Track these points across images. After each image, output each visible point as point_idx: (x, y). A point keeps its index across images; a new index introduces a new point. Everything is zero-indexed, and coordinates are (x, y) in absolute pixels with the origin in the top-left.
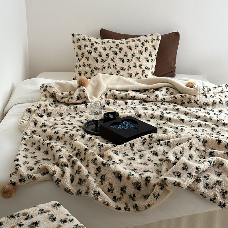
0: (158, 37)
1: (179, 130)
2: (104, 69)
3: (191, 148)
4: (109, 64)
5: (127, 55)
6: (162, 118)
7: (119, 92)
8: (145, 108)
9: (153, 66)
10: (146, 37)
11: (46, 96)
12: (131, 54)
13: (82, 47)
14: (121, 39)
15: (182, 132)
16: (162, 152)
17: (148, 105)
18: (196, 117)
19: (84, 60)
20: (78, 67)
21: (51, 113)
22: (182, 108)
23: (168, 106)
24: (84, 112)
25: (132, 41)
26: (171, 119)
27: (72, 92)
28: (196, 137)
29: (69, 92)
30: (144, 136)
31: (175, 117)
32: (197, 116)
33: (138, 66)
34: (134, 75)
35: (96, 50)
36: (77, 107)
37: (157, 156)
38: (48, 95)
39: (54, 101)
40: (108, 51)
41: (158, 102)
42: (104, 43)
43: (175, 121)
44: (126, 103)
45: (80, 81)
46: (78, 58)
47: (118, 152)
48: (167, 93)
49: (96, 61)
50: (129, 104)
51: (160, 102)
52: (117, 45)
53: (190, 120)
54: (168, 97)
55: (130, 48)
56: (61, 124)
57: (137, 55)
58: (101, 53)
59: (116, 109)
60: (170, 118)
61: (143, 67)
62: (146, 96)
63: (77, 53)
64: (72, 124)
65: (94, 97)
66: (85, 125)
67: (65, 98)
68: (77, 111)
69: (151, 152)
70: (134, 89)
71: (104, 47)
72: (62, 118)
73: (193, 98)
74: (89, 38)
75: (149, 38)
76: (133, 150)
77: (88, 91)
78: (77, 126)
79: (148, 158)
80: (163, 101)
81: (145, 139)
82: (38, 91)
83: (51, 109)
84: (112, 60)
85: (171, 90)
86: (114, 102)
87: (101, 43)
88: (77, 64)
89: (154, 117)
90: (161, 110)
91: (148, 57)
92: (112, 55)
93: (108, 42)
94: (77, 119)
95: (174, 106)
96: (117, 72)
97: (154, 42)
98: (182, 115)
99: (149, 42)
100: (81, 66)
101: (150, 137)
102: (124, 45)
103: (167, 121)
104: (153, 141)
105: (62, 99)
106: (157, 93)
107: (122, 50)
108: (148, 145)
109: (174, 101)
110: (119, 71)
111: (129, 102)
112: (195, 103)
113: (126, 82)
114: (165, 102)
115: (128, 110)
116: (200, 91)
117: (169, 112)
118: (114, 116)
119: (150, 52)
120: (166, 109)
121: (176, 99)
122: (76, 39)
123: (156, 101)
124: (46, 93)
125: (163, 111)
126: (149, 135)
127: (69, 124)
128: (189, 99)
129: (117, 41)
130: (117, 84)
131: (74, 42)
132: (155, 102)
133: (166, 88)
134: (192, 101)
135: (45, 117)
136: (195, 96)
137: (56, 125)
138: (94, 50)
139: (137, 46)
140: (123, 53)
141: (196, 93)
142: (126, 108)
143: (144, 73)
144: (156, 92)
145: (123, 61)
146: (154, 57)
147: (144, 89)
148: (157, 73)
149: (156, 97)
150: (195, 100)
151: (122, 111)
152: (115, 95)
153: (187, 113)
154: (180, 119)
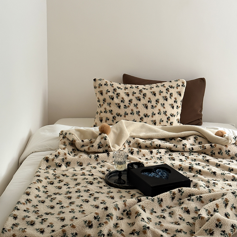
0: (183, 83)
1: (211, 185)
2: (126, 116)
3: (226, 205)
4: (132, 110)
5: (151, 101)
6: (191, 169)
7: (143, 140)
8: (172, 158)
9: (178, 113)
10: (170, 83)
11: (64, 144)
12: (155, 101)
13: (104, 92)
14: (144, 85)
15: (215, 186)
16: (194, 209)
17: (175, 155)
18: (229, 170)
19: (105, 106)
20: (99, 113)
21: (70, 163)
22: (212, 159)
23: (197, 157)
24: (105, 161)
25: (156, 87)
26: (201, 172)
27: (93, 139)
28: (232, 192)
29: (89, 140)
30: (173, 190)
31: (206, 169)
32: (229, 168)
33: (162, 113)
34: (159, 122)
35: (119, 96)
36: (98, 156)
37: (189, 213)
38: (67, 142)
39: (73, 150)
40: (131, 97)
41: (186, 152)
42: (127, 88)
43: (206, 174)
44: (151, 152)
45: (101, 128)
46: (99, 103)
47: (145, 207)
48: (196, 142)
49: (118, 107)
50: (154, 154)
51: (188, 152)
52: (140, 91)
53: (222, 173)
54: (197, 147)
55: (154, 94)
56: (81, 175)
57: (162, 101)
58: (123, 98)
59: (140, 159)
60: (200, 170)
61: (168, 114)
62: (173, 145)
63: (98, 98)
64: (92, 175)
65: (116, 145)
66: (107, 176)
67: (85, 146)
68: (98, 161)
69: (182, 208)
70: (159, 137)
71: (127, 93)
72: (82, 169)
73: (224, 149)
74: (112, 83)
75: (174, 84)
76: (161, 206)
77: (110, 138)
78: (98, 177)
79: (179, 216)
80: (191, 151)
81: (174, 194)
82: (57, 138)
83: (70, 157)
84: (135, 106)
85: (200, 139)
86: (138, 151)
87: (123, 89)
88: (98, 110)
89: (183, 169)
90: (189, 161)
91: (173, 103)
92: (135, 101)
93: (131, 87)
94: (98, 170)
95: (203, 157)
96: (141, 119)
97: (179, 88)
98: (213, 167)
99: (173, 88)
100: (102, 112)
101: (180, 191)
102: (148, 90)
103: (197, 173)
104: (183, 196)
105: (82, 147)
106: (184, 142)
107: (145, 96)
108: (178, 201)
109: (203, 152)
110: (143, 118)
111: (154, 151)
112: (226, 153)
113: (151, 130)
114: (193, 152)
115: (153, 160)
116: (231, 141)
117: (199, 164)
118: (139, 167)
119: (175, 98)
120: (195, 160)
121: (205, 149)
122: (98, 84)
123: (183, 150)
124: (65, 140)
125: (191, 162)
126: (179, 189)
127: (89, 175)
128: (220, 149)
129: (141, 87)
130: (141, 132)
131: (95, 87)
132: (182, 152)
133: (194, 136)
134: (223, 151)
135: (64, 167)
136: (226, 146)
137: (76, 176)
138: (117, 96)
139: (161, 92)
140: (147, 99)
141: (227, 143)
142: (151, 158)
143: (169, 120)
144: (183, 140)
145: (147, 107)
146: (179, 104)
147: (170, 137)
148: (182, 121)
149: (183, 147)
150: (226, 151)
151: (147, 161)
152: (139, 144)
153: (218, 165)
154: (211, 171)
